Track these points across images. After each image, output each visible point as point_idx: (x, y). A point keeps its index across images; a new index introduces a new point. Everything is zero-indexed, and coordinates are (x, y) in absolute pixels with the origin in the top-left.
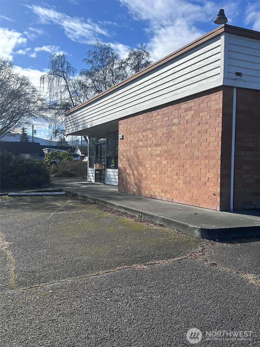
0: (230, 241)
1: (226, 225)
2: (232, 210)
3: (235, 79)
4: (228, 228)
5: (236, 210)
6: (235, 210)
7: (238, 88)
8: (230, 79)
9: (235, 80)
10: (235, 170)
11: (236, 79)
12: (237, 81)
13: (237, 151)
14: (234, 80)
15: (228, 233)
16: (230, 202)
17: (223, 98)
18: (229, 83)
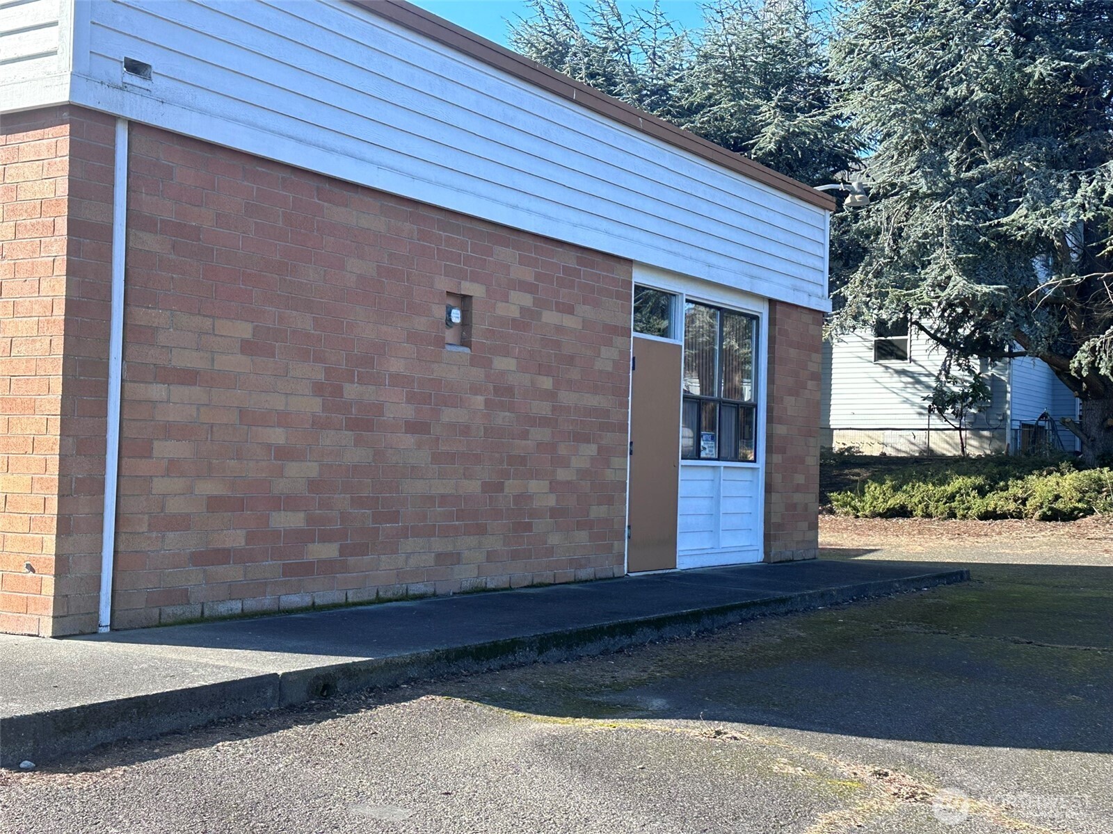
0: (81, 762)
1: (70, 694)
2: (108, 629)
3: (121, 85)
4: (78, 705)
5: (121, 631)
6: (117, 630)
7: (133, 125)
8: (102, 83)
9: (121, 89)
10: (124, 460)
11: (123, 87)
12: (132, 95)
13: (131, 381)
14: (117, 87)
15: (76, 726)
16: (98, 597)
17: (71, 155)
18: (95, 99)
